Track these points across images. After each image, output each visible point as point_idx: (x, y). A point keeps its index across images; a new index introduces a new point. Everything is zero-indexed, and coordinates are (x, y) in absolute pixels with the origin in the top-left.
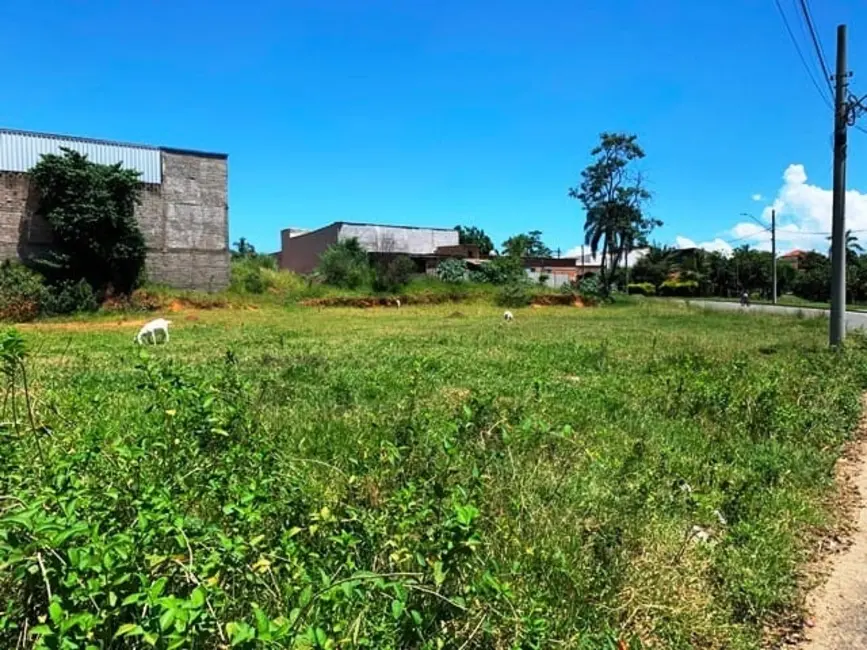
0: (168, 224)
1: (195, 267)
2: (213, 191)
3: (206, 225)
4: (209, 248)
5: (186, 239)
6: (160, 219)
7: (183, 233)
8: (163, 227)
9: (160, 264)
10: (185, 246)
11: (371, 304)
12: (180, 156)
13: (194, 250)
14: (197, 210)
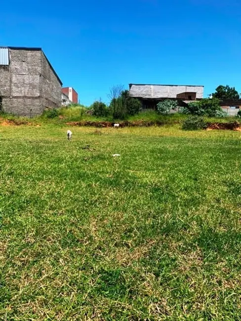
0: (12, 85)
1: (25, 105)
2: (33, 67)
3: (30, 84)
4: (31, 96)
5: (21, 91)
6: (9, 82)
7: (20, 89)
8: (10, 86)
9: (9, 103)
10: (20, 95)
11: (106, 125)
12: (18, 51)
13: (25, 97)
14: (26, 77)
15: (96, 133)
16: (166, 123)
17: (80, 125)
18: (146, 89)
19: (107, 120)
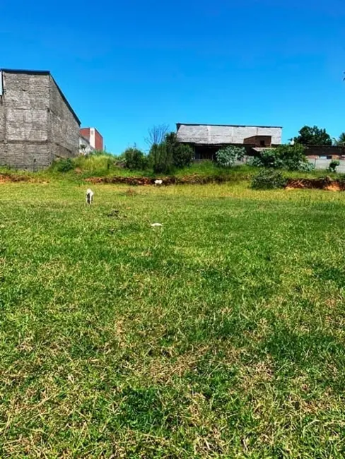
0: (7, 123)
1: (26, 153)
2: (38, 98)
3: (34, 123)
4: (36, 139)
5: (20, 133)
6: (2, 120)
7: (18, 130)
8: (4, 125)
9: (2, 151)
10: (20, 139)
11: (143, 182)
12: (15, 75)
13: (25, 142)
14: (28, 113)
15: (129, 193)
16: (229, 180)
17: (106, 181)
18: (201, 131)
19: (145, 175)
